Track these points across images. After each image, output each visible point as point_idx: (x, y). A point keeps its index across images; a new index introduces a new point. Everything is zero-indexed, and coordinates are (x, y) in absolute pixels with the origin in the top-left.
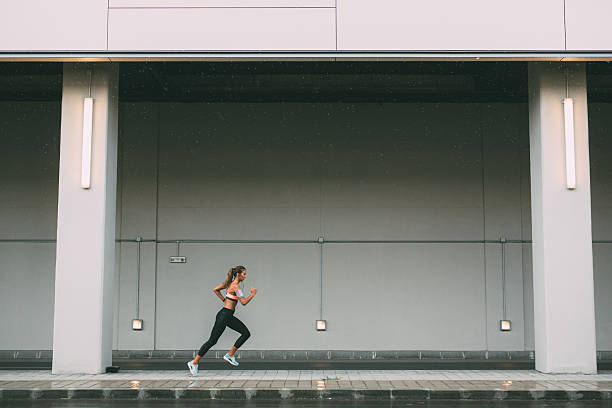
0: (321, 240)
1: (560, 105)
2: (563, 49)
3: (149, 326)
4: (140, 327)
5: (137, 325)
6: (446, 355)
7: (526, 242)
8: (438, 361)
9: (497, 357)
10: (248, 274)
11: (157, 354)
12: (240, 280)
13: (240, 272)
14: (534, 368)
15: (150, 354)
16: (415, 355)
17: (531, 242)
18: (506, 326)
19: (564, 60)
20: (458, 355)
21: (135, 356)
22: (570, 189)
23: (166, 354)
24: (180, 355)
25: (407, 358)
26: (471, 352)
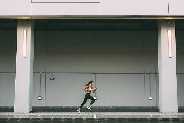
1: (167, 32)
2: (168, 15)
3: (44, 98)
4: (41, 99)
6: (133, 107)
7: (157, 73)
8: (130, 109)
9: (148, 108)
11: (46, 107)
14: (159, 111)
15: (44, 107)
16: (123, 107)
17: (158, 73)
18: (151, 98)
19: (168, 18)
20: (136, 107)
22: (170, 57)
23: (48, 107)
24: (53, 107)
25: (121, 108)
26: (140, 106)
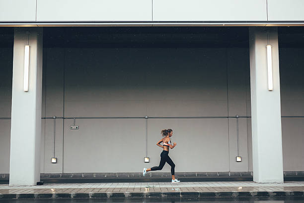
0: (146, 117)
1: (265, 49)
2: (266, 20)
3: (60, 161)
4: (55, 162)
5: (54, 161)
6: (209, 174)
7: (249, 117)
8: (205, 177)
9: (235, 175)
10: (173, 133)
11: (64, 175)
12: (170, 136)
13: (170, 132)
14: (253, 181)
15: (61, 175)
16: (194, 174)
17: (251, 117)
18: (239, 159)
19: (267, 26)
20: (215, 174)
21: (53, 176)
22: (270, 91)
23: (68, 175)
24: (75, 175)
25: (190, 176)
26: (221, 172)
